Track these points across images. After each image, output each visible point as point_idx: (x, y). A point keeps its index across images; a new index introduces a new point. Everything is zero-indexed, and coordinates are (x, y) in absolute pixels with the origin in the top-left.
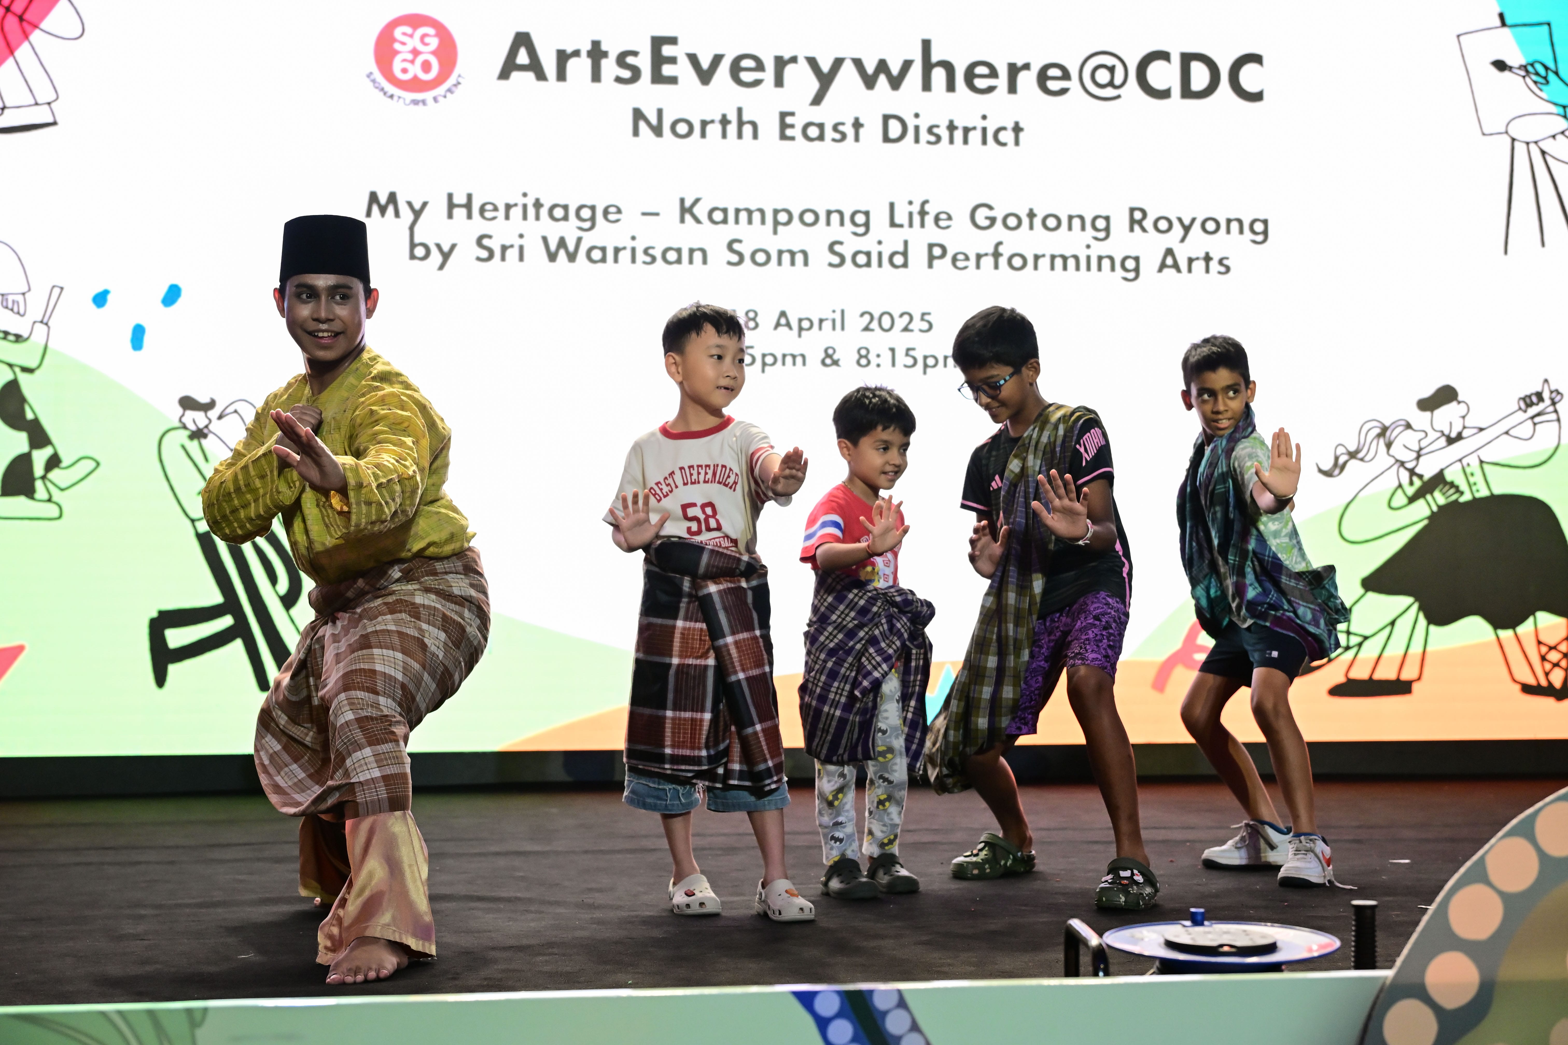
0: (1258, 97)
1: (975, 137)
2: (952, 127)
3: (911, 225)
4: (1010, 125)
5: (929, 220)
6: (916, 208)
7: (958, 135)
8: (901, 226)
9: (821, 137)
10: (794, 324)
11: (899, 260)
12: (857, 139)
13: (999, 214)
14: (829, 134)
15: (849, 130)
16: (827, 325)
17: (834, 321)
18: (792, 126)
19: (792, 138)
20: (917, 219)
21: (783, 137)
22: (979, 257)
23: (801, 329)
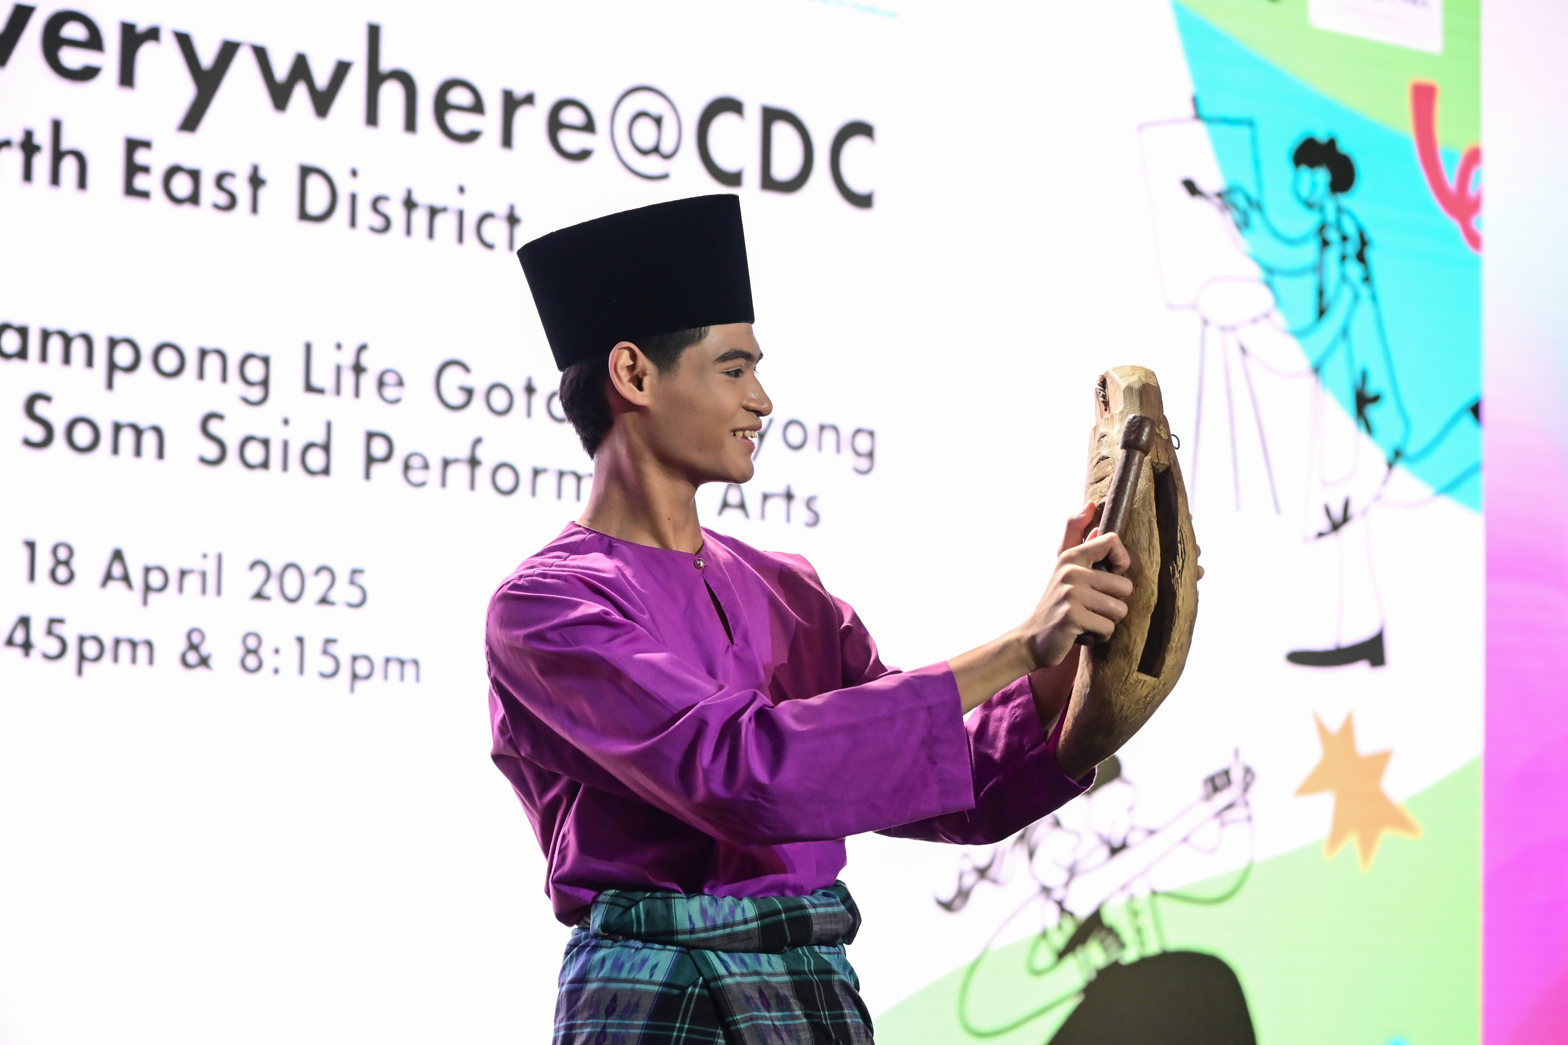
0: (863, 201)
1: (446, 224)
2: (410, 204)
3: (338, 392)
4: (501, 211)
5: (368, 381)
6: (347, 358)
7: (420, 217)
8: (321, 391)
9: (194, 199)
10: (137, 578)
11: (316, 459)
12: (254, 209)
13: (479, 382)
14: (209, 193)
15: (240, 187)
16: (192, 582)
17: (204, 575)
18: (145, 170)
19: (145, 195)
20: (348, 378)
21: (130, 190)
22: (446, 463)
23: (147, 588)
